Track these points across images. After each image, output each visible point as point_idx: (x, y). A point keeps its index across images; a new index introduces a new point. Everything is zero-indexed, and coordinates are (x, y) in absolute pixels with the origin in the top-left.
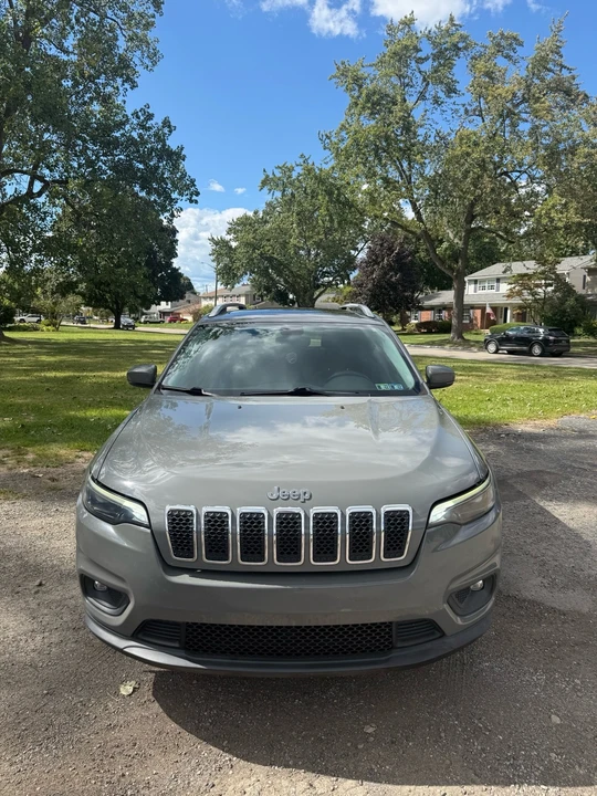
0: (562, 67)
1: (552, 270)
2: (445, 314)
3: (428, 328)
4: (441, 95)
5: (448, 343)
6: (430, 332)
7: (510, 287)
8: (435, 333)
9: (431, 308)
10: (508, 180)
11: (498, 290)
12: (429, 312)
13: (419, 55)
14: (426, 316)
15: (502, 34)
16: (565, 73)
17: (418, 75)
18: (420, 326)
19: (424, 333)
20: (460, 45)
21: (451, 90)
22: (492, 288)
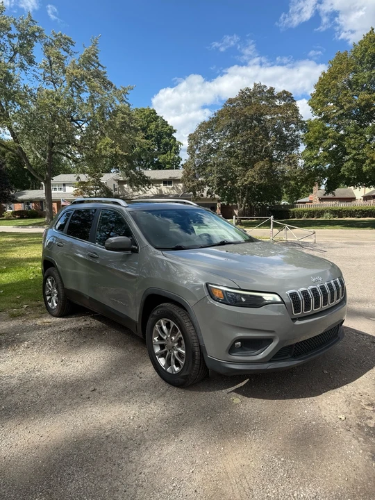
0: (99, 65)
1: (98, 180)
2: (32, 205)
3: (22, 215)
4: (25, 63)
5: (45, 224)
6: (22, 218)
7: (74, 189)
8: (26, 218)
9: (22, 202)
10: (76, 125)
11: (65, 191)
12: (20, 204)
13: (10, 32)
14: (18, 207)
15: (61, 35)
16: (100, 68)
17: (8, 46)
18: (15, 213)
19: (18, 218)
20: (37, 34)
21: (31, 62)
22: (61, 189)
